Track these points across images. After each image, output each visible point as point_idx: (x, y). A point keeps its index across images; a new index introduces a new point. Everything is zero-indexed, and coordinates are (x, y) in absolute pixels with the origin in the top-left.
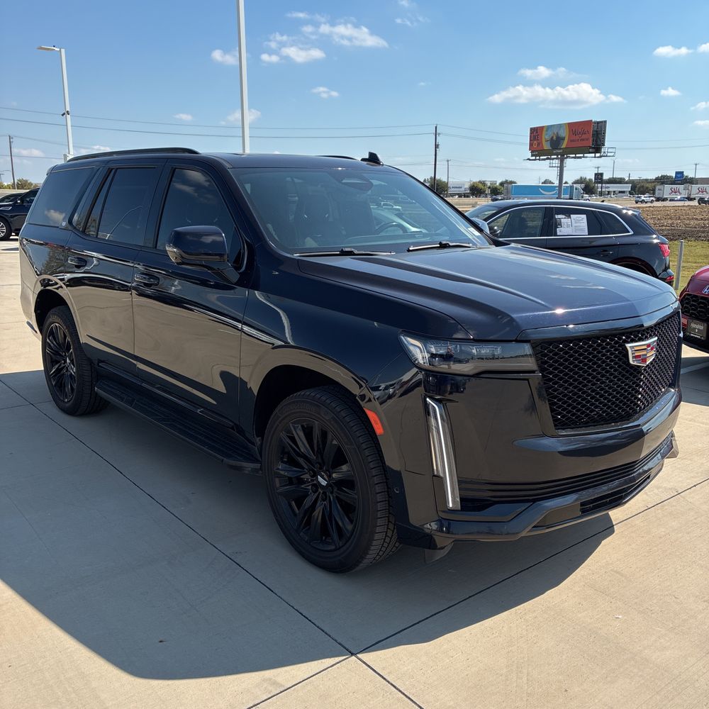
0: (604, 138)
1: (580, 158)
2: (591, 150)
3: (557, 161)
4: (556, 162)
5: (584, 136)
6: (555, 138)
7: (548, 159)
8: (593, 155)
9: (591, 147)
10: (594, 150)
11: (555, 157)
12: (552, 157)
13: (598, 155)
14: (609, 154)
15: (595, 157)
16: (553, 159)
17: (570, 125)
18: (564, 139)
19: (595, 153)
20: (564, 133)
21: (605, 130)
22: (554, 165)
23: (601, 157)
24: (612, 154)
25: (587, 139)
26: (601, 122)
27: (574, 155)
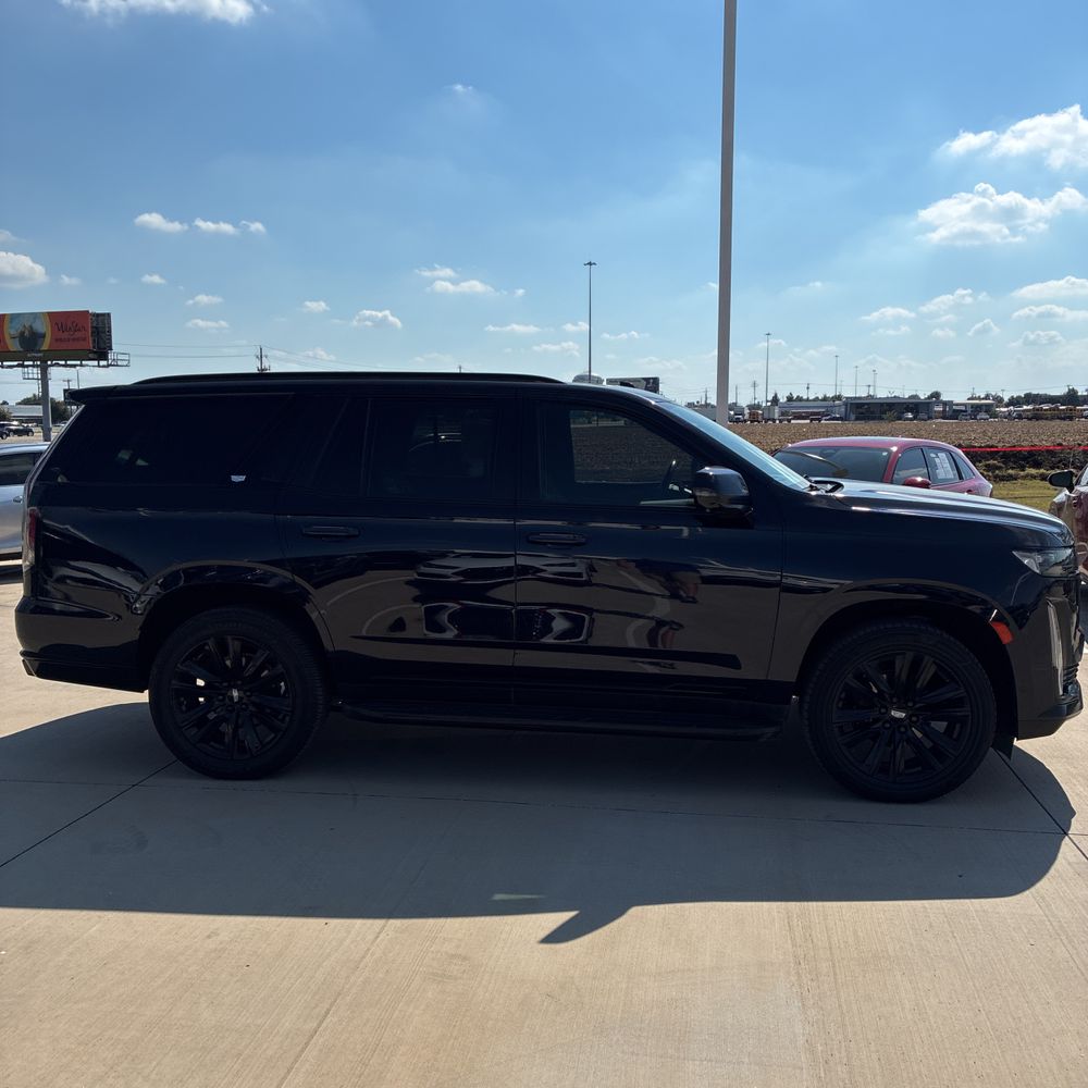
0: (110, 339)
1: (75, 366)
2: (91, 355)
3: (35, 370)
4: (35, 372)
5: (78, 334)
6: (27, 333)
7: (18, 366)
8: (96, 363)
9: (91, 352)
10: (96, 356)
11: (31, 363)
12: (26, 363)
13: (103, 363)
14: (119, 363)
15: (99, 366)
16: (28, 366)
17: (52, 315)
18: (43, 336)
19: (99, 359)
20: (42, 327)
21: (110, 328)
22: (31, 376)
23: (108, 366)
24: (125, 363)
25: (84, 339)
26: (103, 315)
27: (63, 363)
